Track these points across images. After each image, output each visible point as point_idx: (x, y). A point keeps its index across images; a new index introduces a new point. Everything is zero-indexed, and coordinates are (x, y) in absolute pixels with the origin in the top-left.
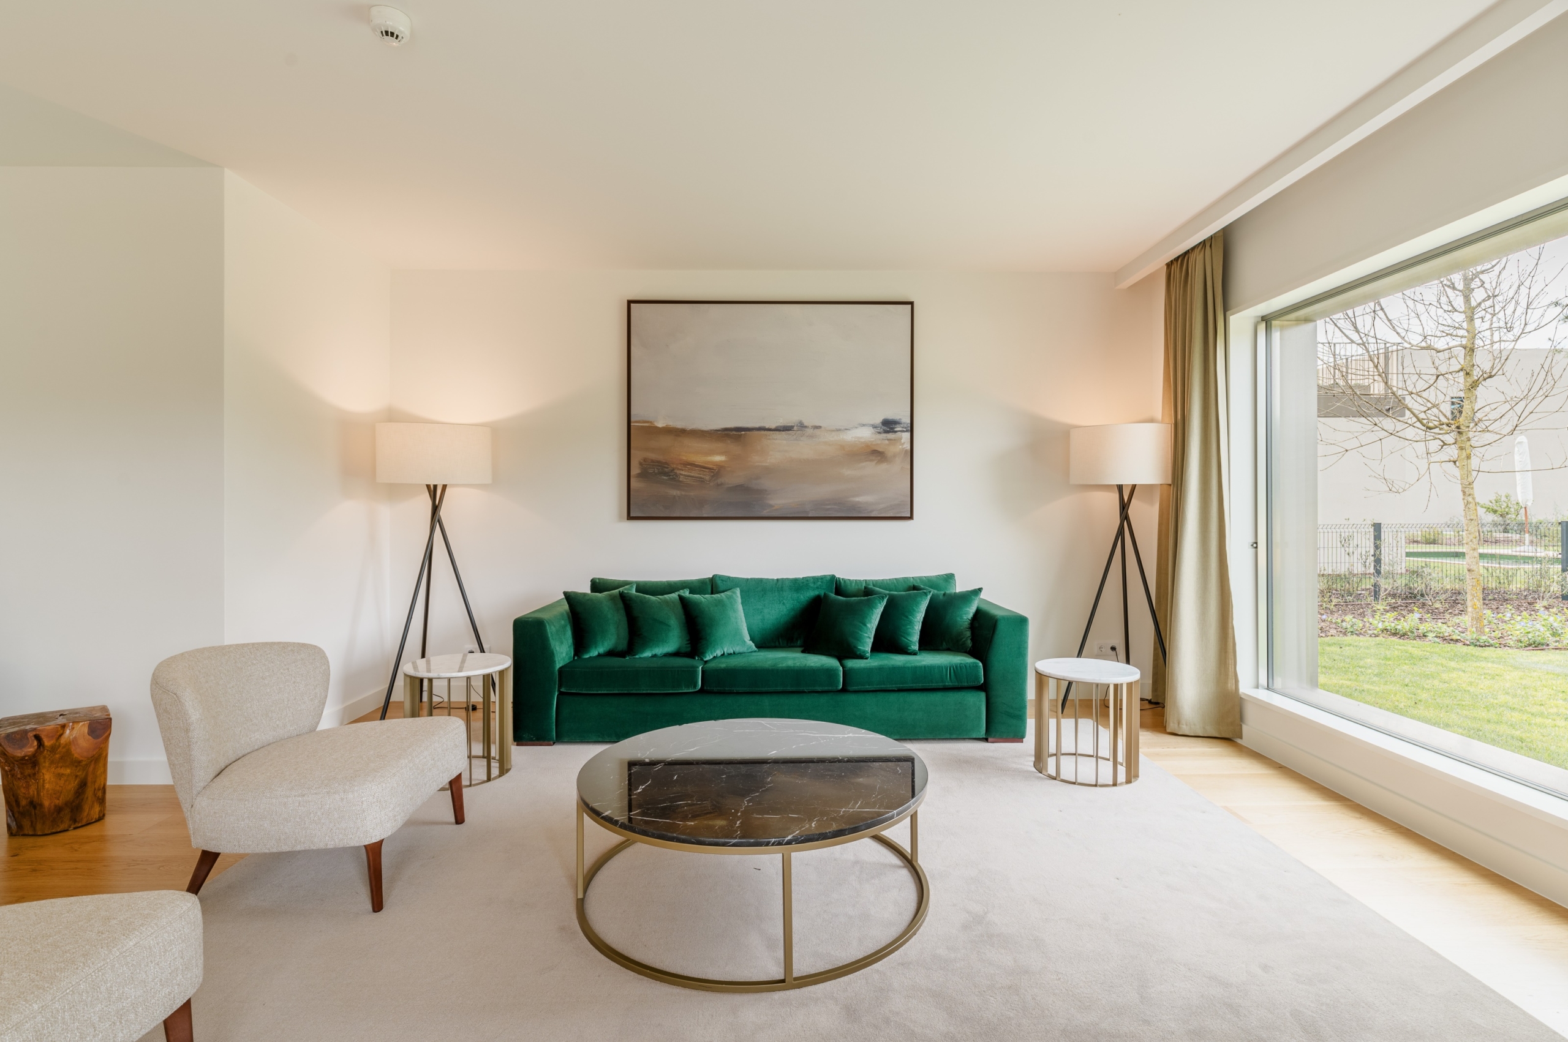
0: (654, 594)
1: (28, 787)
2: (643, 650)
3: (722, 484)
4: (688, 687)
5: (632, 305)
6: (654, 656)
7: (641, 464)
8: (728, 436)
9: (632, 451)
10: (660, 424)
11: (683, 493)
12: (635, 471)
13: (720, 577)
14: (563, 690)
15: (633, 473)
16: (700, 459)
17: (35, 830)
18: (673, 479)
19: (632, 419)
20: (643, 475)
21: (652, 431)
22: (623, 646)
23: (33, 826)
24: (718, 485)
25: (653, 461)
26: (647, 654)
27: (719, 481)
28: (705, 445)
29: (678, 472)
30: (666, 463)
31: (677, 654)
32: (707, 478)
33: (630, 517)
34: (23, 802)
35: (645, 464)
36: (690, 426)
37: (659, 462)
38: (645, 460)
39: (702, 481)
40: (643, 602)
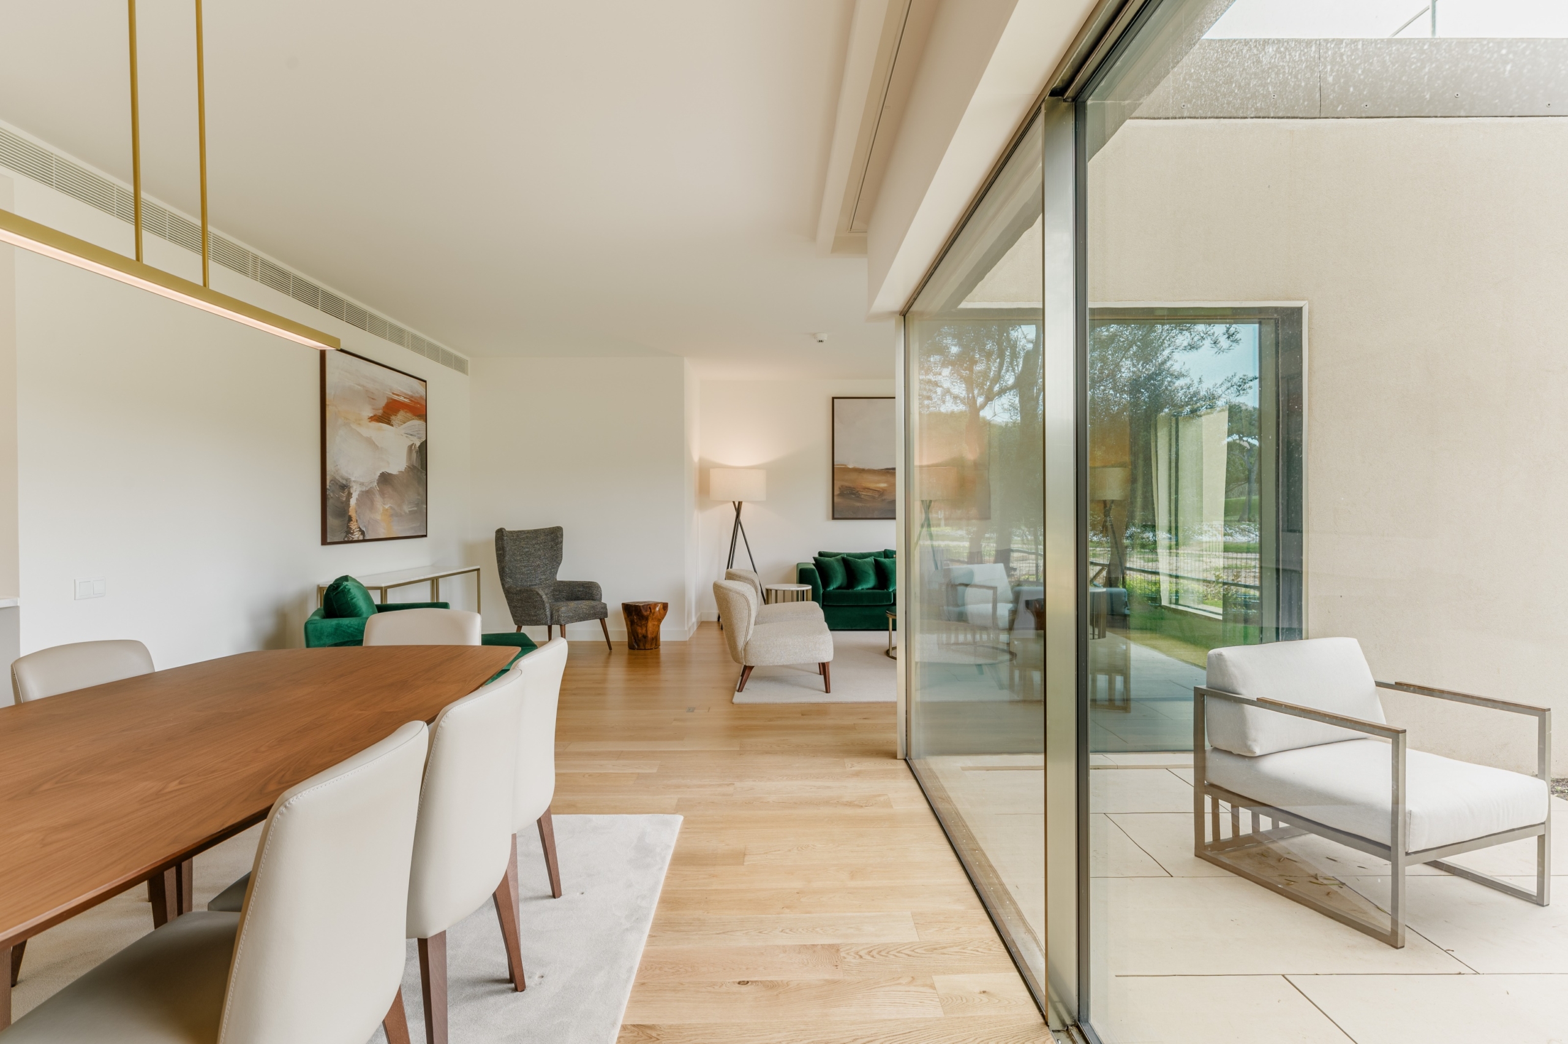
0: (860, 558)
1: (642, 629)
2: (857, 586)
3: (885, 500)
4: (887, 602)
5: (835, 400)
6: (862, 589)
7: (840, 488)
8: (888, 472)
9: (835, 482)
10: (851, 466)
11: (863, 505)
12: (837, 492)
13: (889, 550)
14: (825, 603)
15: (835, 493)
16: (872, 486)
17: (645, 647)
18: (858, 497)
19: (835, 463)
20: (841, 495)
21: (846, 470)
22: (845, 584)
23: (644, 646)
24: (883, 500)
25: (846, 487)
26: (860, 588)
27: (883, 498)
28: (875, 478)
29: (861, 493)
30: (854, 488)
31: (873, 588)
32: (877, 496)
33: (834, 518)
34: (640, 636)
35: (842, 488)
36: (867, 467)
37: (850, 487)
38: (842, 486)
39: (874, 498)
40: (855, 562)
